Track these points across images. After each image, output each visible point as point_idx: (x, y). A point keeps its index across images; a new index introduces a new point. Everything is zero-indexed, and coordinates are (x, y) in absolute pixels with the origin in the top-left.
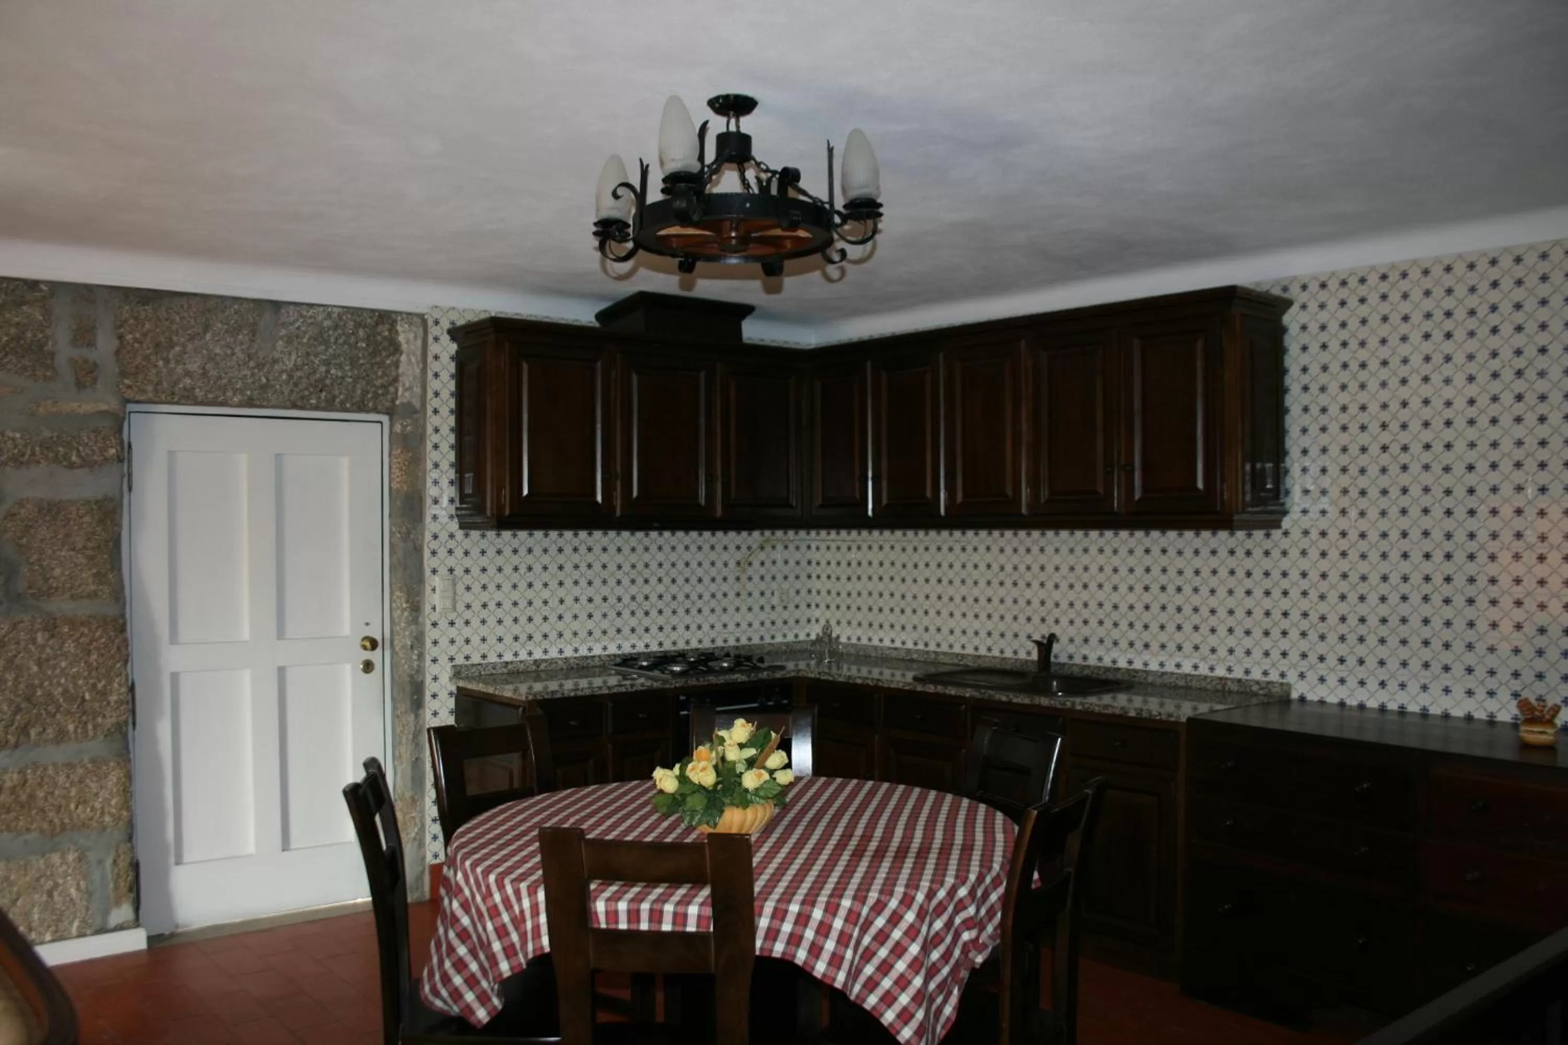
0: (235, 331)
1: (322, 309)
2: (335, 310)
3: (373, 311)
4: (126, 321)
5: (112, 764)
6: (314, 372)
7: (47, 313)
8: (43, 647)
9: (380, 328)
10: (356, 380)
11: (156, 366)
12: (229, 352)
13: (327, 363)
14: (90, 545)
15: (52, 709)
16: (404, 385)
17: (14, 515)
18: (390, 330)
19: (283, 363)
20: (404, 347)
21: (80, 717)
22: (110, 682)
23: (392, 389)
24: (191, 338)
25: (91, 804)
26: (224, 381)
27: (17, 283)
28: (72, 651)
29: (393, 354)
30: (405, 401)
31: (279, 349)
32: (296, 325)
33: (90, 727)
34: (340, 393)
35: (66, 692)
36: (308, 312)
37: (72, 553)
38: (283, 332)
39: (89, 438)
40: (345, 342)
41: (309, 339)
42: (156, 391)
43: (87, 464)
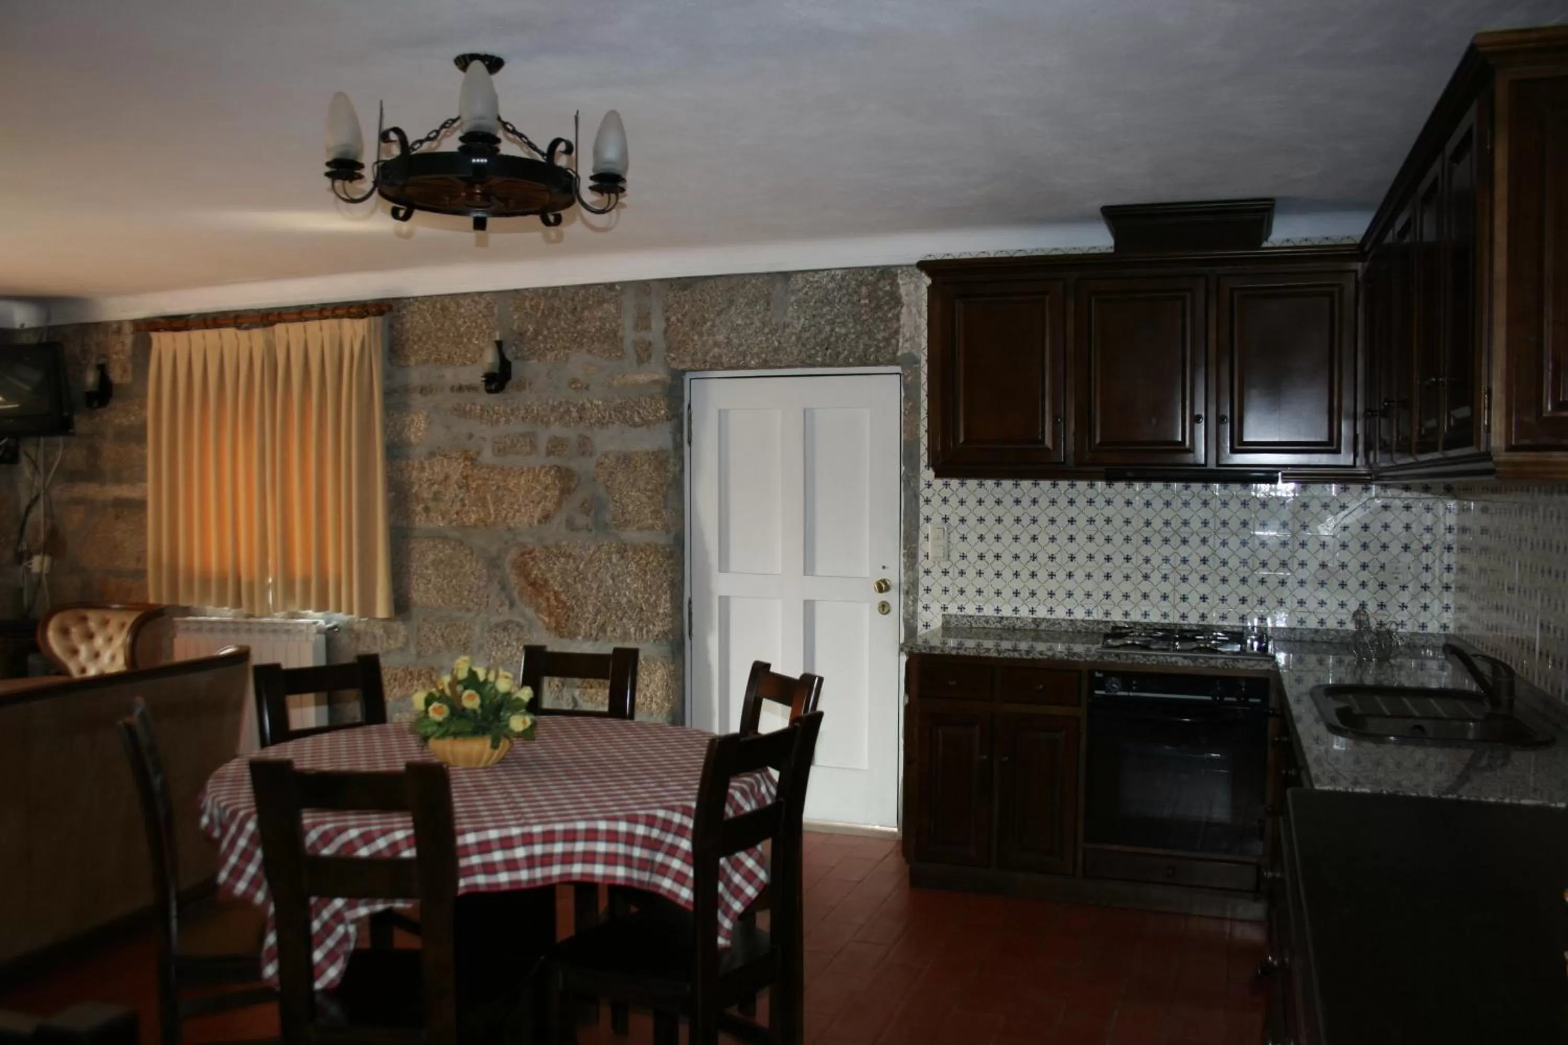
0: (751, 303)
1: (825, 273)
2: (838, 272)
3: (874, 268)
4: (670, 306)
5: (659, 663)
6: (820, 332)
7: (619, 308)
8: (616, 565)
9: (881, 285)
10: (858, 337)
11: (693, 340)
12: (748, 321)
13: (832, 322)
14: (649, 487)
15: (620, 614)
16: (904, 337)
17: (602, 464)
18: (891, 285)
19: (793, 326)
20: (905, 299)
21: (638, 623)
22: (658, 598)
23: (893, 341)
24: (719, 313)
25: (644, 692)
26: (744, 348)
27: (599, 287)
28: (634, 570)
29: (894, 307)
30: (906, 351)
31: (790, 314)
32: (804, 291)
33: (644, 632)
34: (844, 349)
35: (629, 601)
36: (813, 277)
37: (638, 494)
38: (793, 298)
39: (646, 402)
40: (848, 301)
41: (816, 302)
42: (693, 361)
43: (645, 423)
